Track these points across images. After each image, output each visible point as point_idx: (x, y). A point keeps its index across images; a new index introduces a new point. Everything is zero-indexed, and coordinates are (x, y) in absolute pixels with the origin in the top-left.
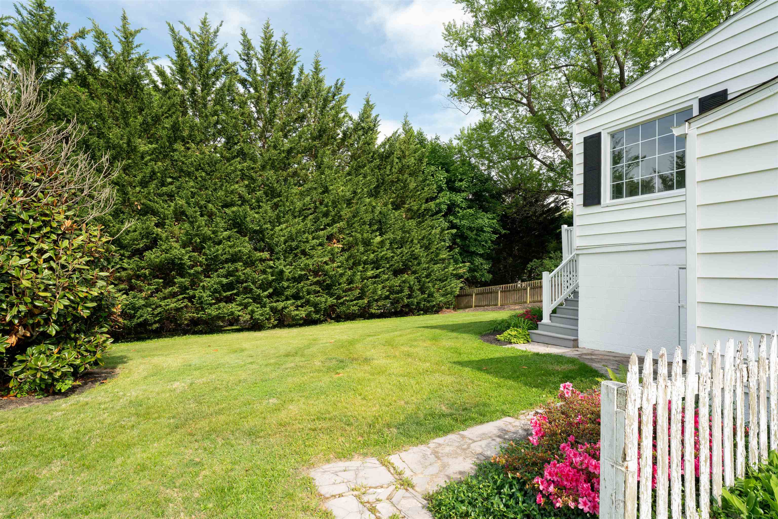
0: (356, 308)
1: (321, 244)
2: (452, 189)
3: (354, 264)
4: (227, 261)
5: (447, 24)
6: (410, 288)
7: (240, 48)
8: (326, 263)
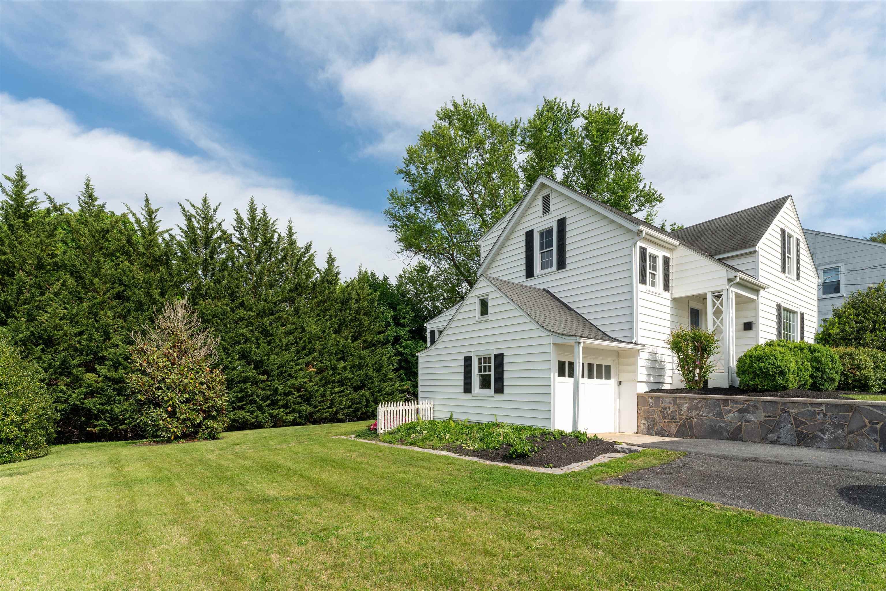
0: (328, 414)
1: (301, 369)
2: (398, 324)
3: (325, 383)
4: (239, 382)
5: (390, 191)
6: (367, 400)
7: (235, 224)
8: (306, 383)
